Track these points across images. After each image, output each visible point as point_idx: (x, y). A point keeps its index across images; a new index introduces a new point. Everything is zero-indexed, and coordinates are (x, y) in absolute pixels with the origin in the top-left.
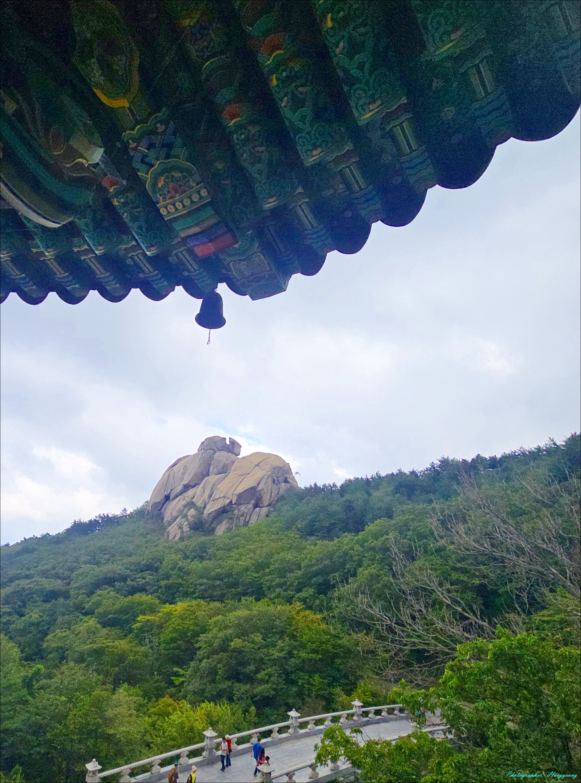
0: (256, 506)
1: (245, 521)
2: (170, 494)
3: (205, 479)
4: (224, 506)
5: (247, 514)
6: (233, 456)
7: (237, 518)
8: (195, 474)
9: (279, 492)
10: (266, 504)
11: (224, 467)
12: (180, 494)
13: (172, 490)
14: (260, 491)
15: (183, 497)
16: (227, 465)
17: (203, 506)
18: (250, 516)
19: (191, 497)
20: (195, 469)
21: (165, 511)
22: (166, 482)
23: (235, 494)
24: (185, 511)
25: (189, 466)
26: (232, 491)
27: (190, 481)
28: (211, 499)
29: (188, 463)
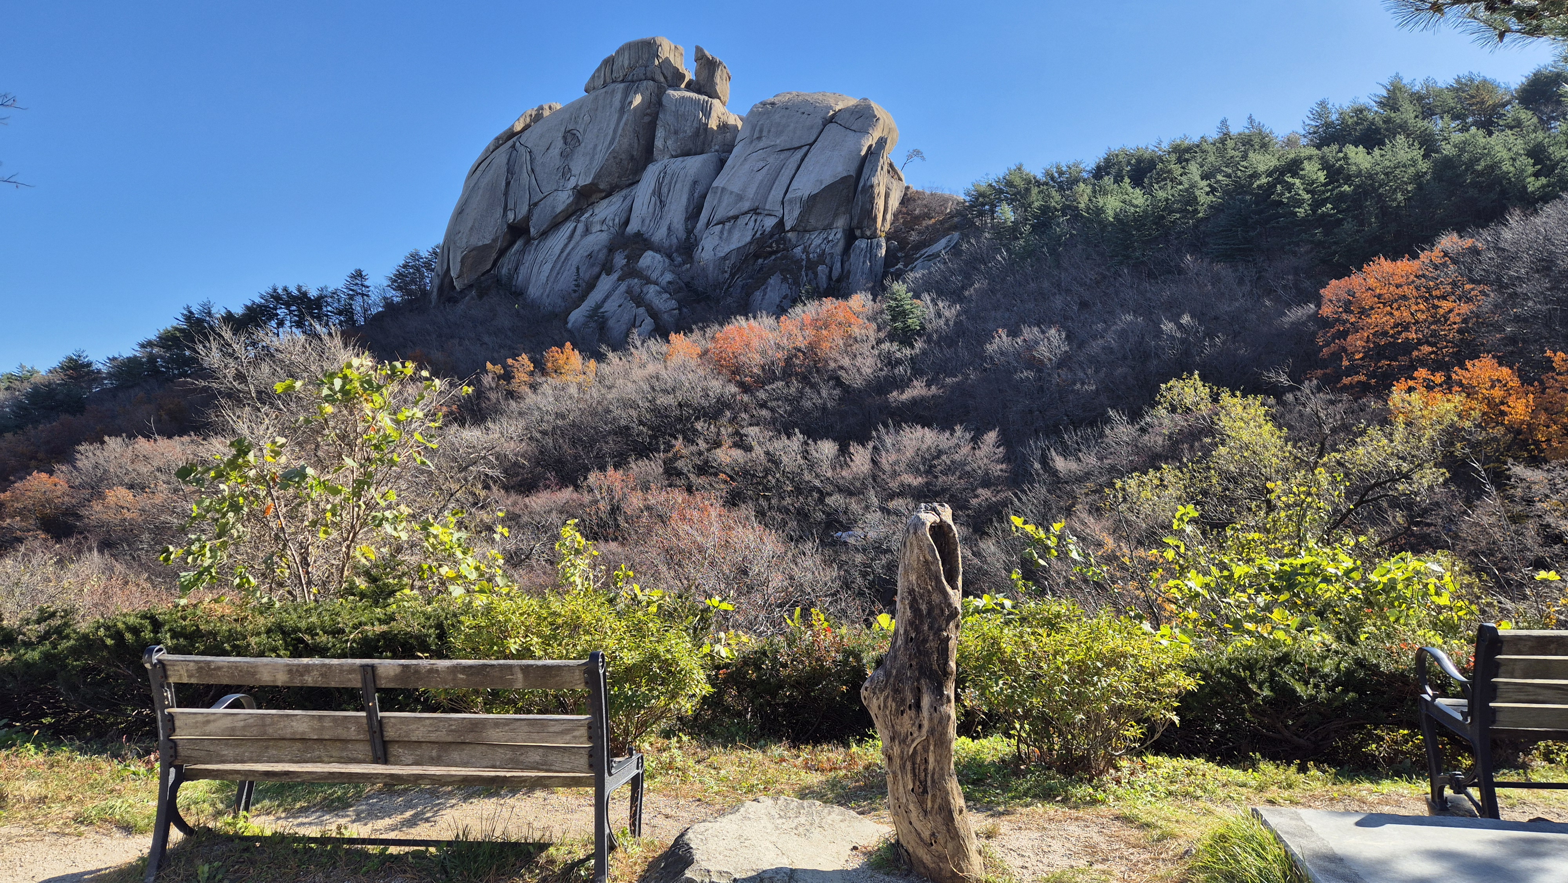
0: (852, 235)
1: (831, 279)
2: (528, 218)
3: (650, 169)
4: (762, 237)
10: (879, 226)
12: (568, 215)
13: (533, 206)
15: (581, 227)
17: (679, 240)
19: (617, 221)
20: (609, 138)
21: (523, 271)
22: (504, 183)
23: (791, 201)
24: (620, 260)
25: (585, 131)
26: (776, 193)
27: (598, 176)
28: (706, 221)
29: (576, 123)
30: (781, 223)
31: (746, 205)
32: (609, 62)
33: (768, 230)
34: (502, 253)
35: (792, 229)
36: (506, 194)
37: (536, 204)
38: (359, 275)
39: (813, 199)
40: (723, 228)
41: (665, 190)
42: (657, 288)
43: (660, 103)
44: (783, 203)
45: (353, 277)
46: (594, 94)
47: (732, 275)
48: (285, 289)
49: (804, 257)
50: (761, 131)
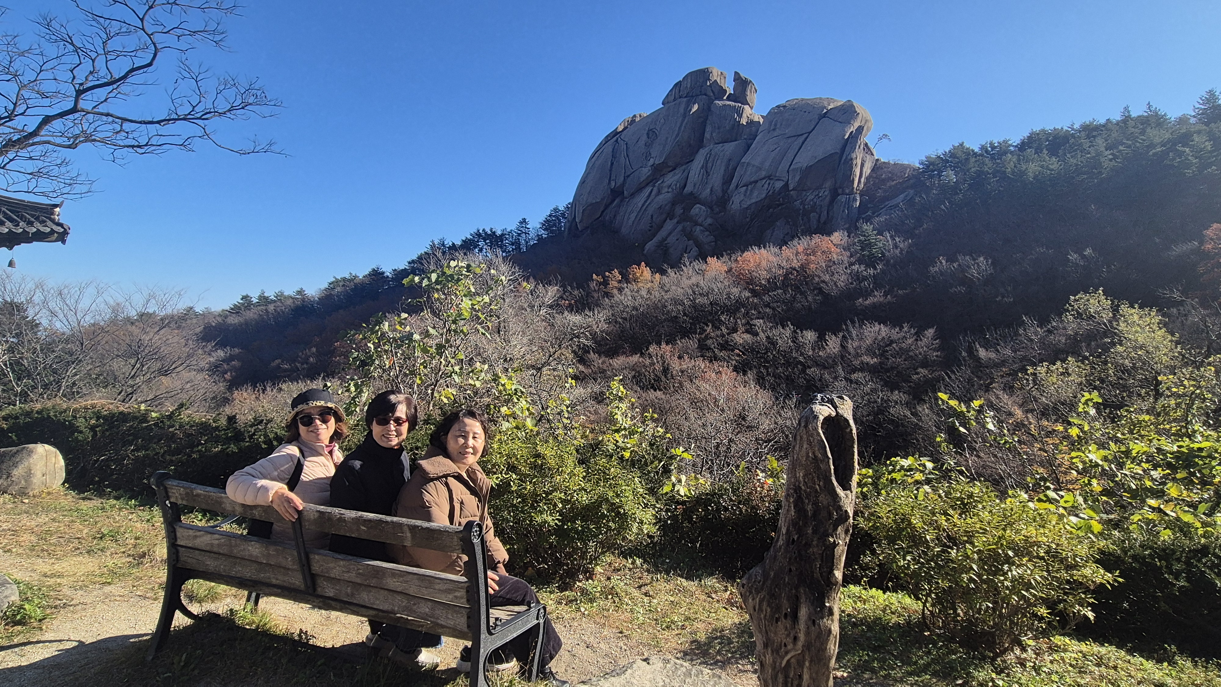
0: (836, 192)
1: (819, 222)
2: (623, 185)
3: (701, 152)
4: (773, 194)
5: (821, 207)
8: (677, 144)
10: (856, 187)
12: (648, 182)
15: (655, 190)
17: (718, 197)
18: (829, 210)
19: (678, 185)
20: (676, 133)
21: (618, 218)
22: (610, 163)
23: (793, 170)
24: (679, 210)
25: (661, 129)
26: (785, 164)
27: (668, 157)
28: (735, 184)
29: (656, 124)
30: (787, 185)
31: (763, 174)
32: (678, 85)
33: (777, 190)
34: (607, 207)
35: (793, 190)
36: (611, 170)
37: (628, 176)
38: (524, 221)
39: (809, 168)
40: (747, 189)
41: (710, 165)
42: (702, 228)
43: (709, 109)
44: (788, 172)
45: (521, 223)
46: (667, 105)
47: (752, 220)
48: (484, 230)
49: (801, 207)
50: (776, 125)
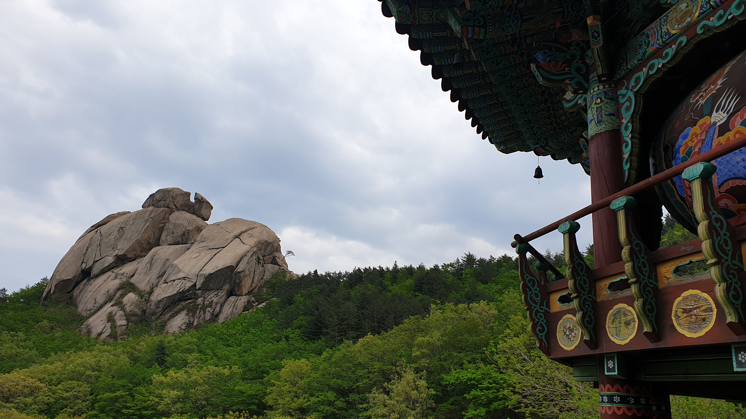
0: (231, 293)
1: (213, 315)
2: (91, 268)
3: (153, 250)
4: (183, 291)
5: (217, 304)
6: (199, 221)
7: (201, 309)
8: (138, 242)
9: (264, 275)
10: (245, 290)
11: (184, 234)
12: (110, 268)
13: (95, 262)
14: (239, 272)
16: (189, 232)
17: (148, 289)
18: (222, 306)
19: (129, 274)
20: (138, 233)
21: (81, 295)
22: (86, 249)
23: (201, 275)
24: (118, 295)
25: (129, 228)
26: (196, 271)
27: (127, 251)
28: (164, 280)
30: (195, 285)
32: (151, 196)
33: (187, 288)
34: (78, 283)
35: (199, 289)
36: (85, 254)
39: (210, 275)
40: (167, 285)
42: (123, 313)
43: (168, 219)
44: (197, 276)
46: (145, 209)
50: (205, 238)
